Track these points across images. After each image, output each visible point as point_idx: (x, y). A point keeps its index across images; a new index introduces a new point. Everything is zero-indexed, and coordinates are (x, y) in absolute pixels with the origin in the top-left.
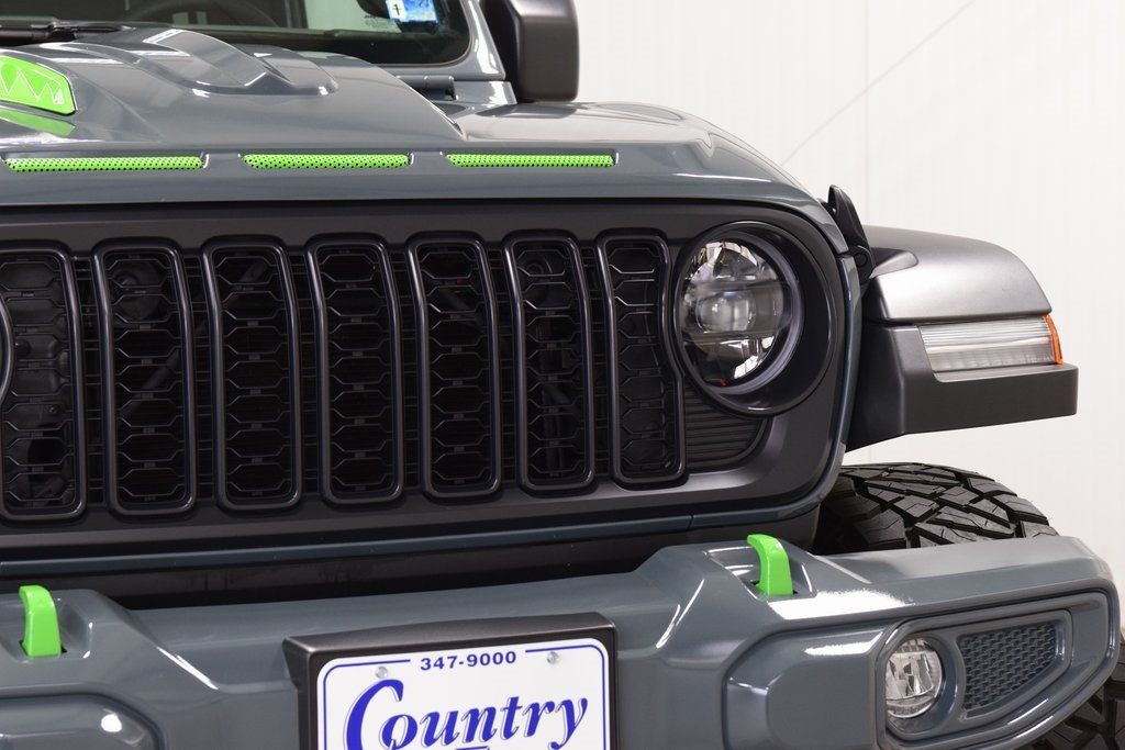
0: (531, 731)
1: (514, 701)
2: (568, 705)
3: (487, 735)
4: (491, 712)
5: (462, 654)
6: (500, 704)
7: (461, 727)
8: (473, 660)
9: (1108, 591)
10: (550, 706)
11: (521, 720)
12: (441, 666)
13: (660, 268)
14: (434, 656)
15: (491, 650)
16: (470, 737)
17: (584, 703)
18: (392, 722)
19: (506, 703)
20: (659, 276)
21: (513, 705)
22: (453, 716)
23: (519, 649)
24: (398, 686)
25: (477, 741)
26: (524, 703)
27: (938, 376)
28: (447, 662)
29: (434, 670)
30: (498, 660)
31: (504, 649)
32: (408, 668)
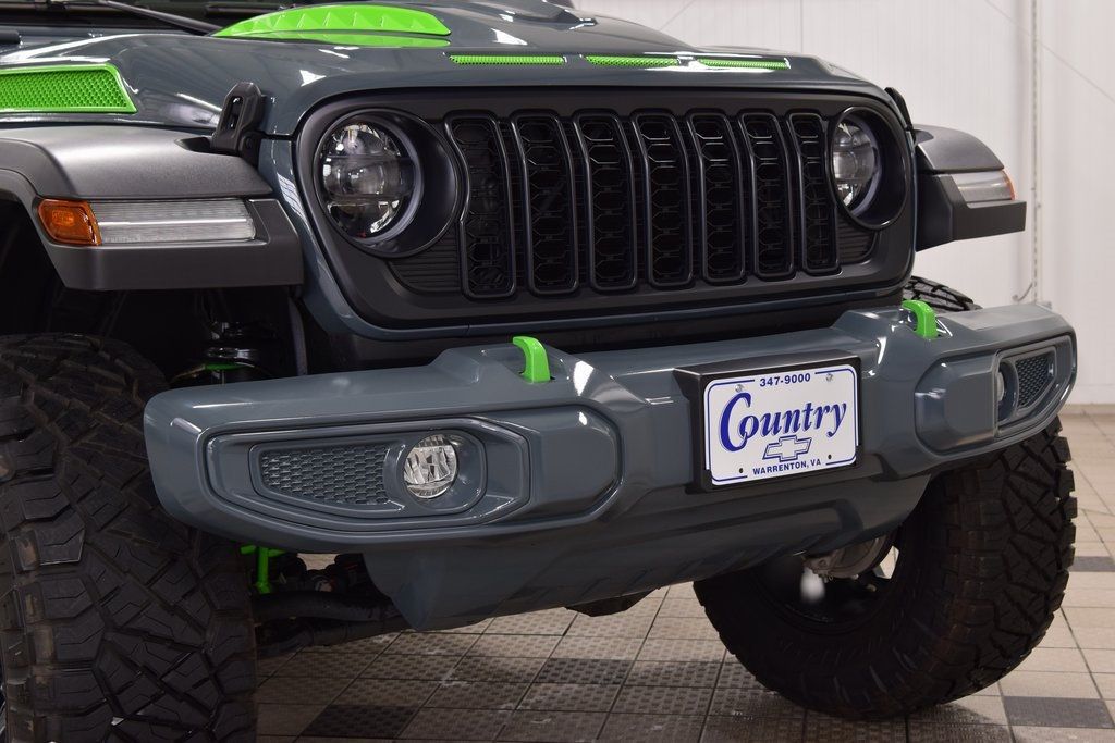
0: (818, 426)
1: (809, 405)
2: (836, 407)
3: (796, 429)
4: (798, 412)
5: (782, 375)
6: (802, 408)
7: (782, 423)
8: (788, 380)
9: (1071, 334)
10: (827, 408)
11: (813, 418)
12: (771, 383)
13: (821, 134)
14: (767, 377)
15: (797, 373)
16: (787, 431)
17: (845, 406)
18: (745, 420)
19: (804, 407)
20: (820, 139)
21: (809, 409)
22: (778, 415)
23: (812, 372)
24: (747, 397)
25: (790, 433)
26: (814, 407)
27: (969, 205)
28: (774, 381)
29: (768, 386)
30: (801, 379)
31: (804, 372)
32: (753, 385)
